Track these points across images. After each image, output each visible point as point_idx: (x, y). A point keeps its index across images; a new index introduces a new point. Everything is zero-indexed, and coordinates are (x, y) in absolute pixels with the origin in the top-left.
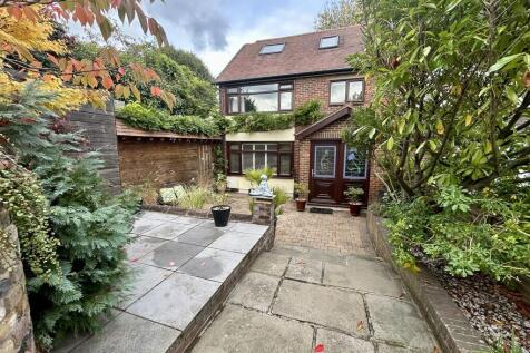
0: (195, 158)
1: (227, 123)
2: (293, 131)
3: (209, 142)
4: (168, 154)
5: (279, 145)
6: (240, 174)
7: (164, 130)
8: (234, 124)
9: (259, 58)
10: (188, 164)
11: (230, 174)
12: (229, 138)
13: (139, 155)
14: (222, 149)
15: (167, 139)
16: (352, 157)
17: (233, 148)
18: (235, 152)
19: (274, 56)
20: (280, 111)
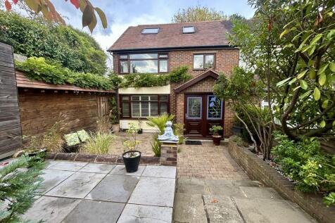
0: (95, 107)
1: (120, 81)
2: (169, 86)
3: (106, 95)
4: (72, 104)
5: (159, 96)
6: (130, 118)
7: (68, 84)
8: (125, 81)
9: (141, 36)
10: (90, 112)
11: (122, 118)
12: (121, 91)
13: (42, 106)
14: (116, 100)
15: (71, 92)
16: (212, 105)
17: (124, 99)
18: (126, 102)
19: (152, 35)
20: (159, 73)
